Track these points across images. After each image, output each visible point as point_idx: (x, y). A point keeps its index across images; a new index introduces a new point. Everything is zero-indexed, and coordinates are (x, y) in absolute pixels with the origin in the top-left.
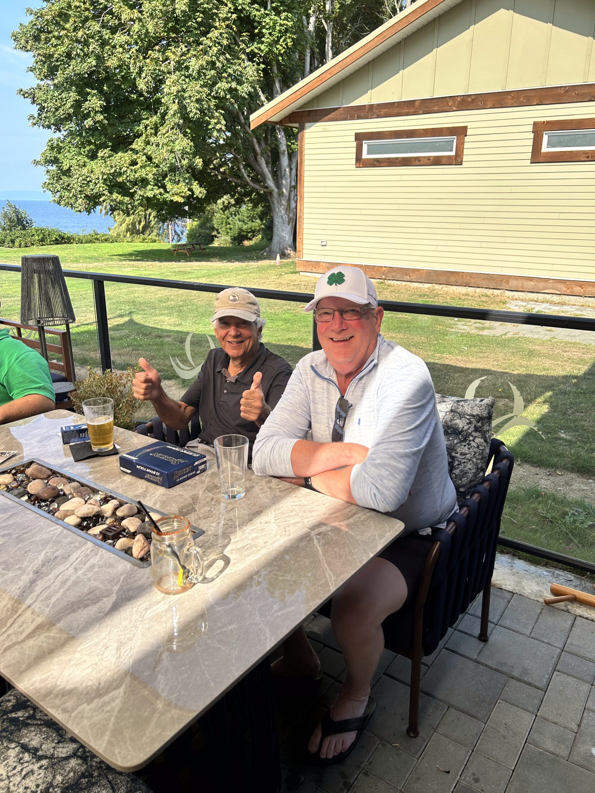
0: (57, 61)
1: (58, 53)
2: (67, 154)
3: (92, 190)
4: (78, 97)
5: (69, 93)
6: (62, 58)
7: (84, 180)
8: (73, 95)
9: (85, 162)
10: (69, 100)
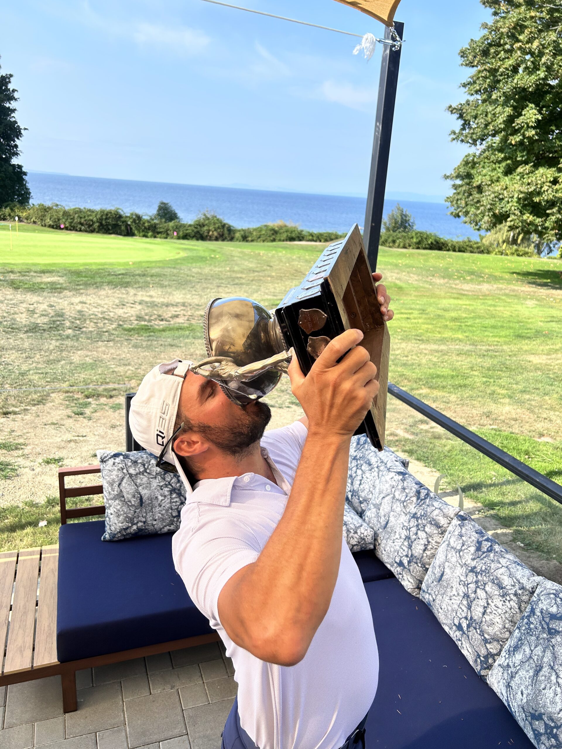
1: (504, 66)
2: (481, 170)
3: (503, 208)
4: (512, 112)
5: (504, 108)
6: (507, 72)
7: (496, 197)
8: (508, 110)
9: (499, 178)
10: (502, 116)
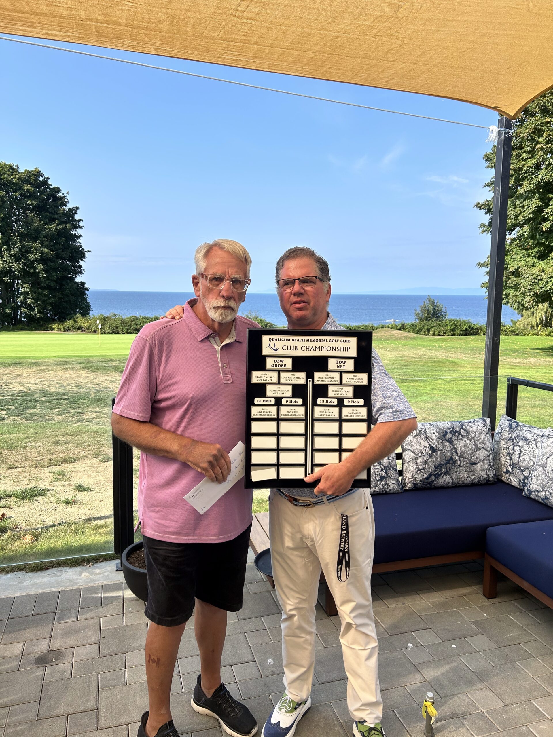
0: (524, 173)
2: (514, 256)
3: (542, 288)
4: (540, 204)
5: (532, 201)
6: (531, 170)
7: (535, 278)
8: (536, 202)
9: (534, 263)
10: (531, 207)
